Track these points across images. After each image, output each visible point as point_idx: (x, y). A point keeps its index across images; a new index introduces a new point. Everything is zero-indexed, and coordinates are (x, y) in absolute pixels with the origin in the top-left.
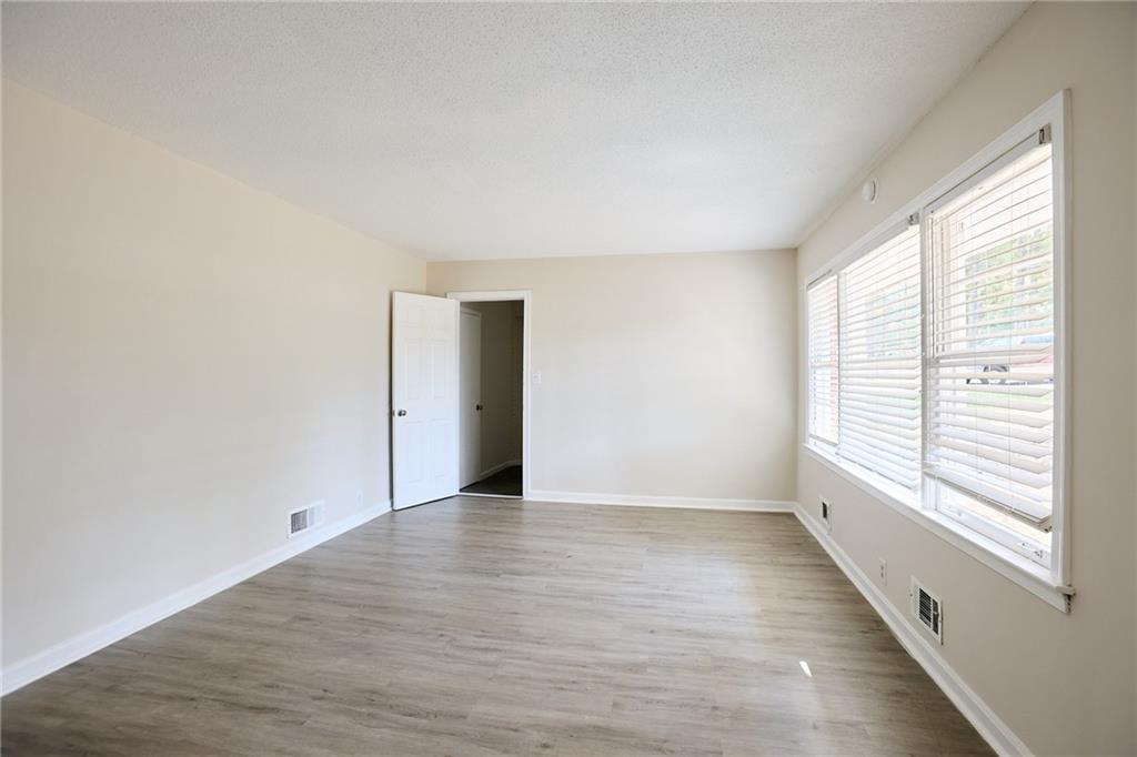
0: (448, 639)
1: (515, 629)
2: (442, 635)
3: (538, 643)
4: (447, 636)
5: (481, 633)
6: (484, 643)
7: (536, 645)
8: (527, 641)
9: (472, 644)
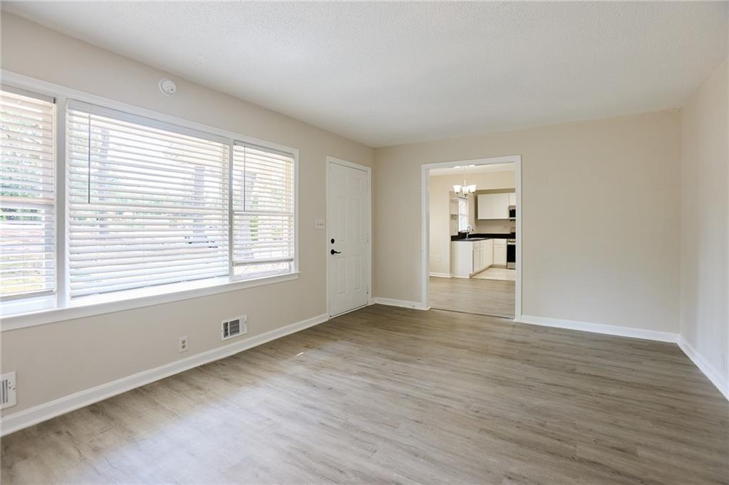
0: (471, 408)
1: (421, 408)
2: (476, 412)
3: (408, 395)
4: (473, 411)
5: (446, 409)
6: (445, 402)
7: (410, 394)
8: (414, 398)
9: (453, 402)
